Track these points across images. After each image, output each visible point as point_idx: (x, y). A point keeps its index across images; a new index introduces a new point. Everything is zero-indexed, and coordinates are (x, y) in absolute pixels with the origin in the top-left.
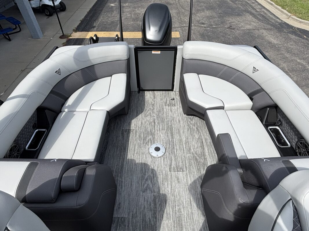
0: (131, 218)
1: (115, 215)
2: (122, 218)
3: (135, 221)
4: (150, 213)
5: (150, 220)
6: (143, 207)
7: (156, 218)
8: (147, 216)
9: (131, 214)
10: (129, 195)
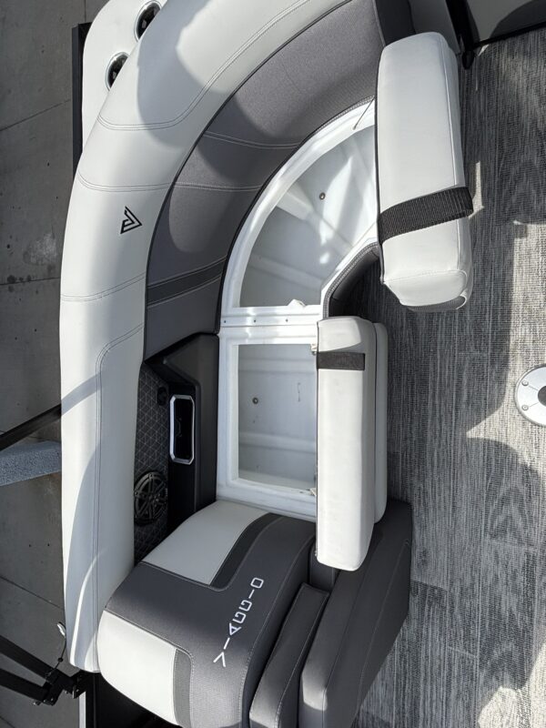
0: (457, 594)
1: (415, 577)
2: (434, 588)
3: (468, 604)
4: (514, 600)
5: (512, 617)
6: (490, 577)
7: (531, 616)
8: (503, 602)
9: (457, 584)
10: (450, 537)
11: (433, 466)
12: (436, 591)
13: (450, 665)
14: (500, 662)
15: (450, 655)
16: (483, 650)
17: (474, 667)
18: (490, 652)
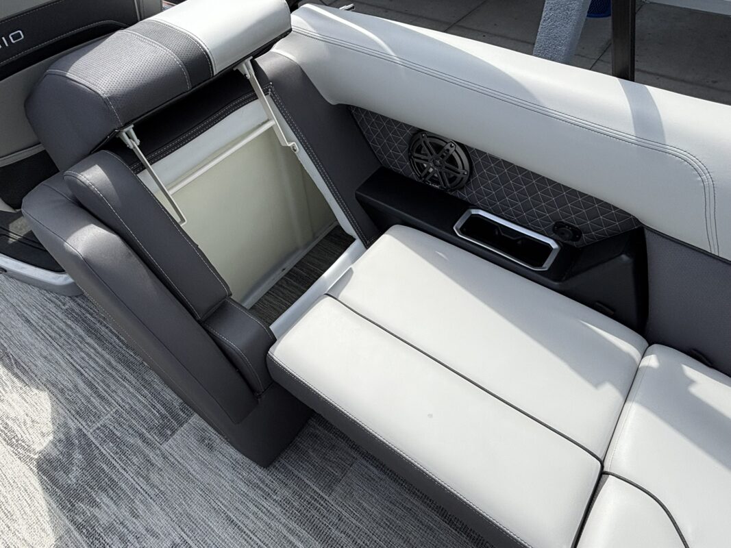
0: (151, 455)
1: (195, 419)
2: (173, 433)
3: (135, 460)
4: (104, 519)
5: (93, 503)
6: (141, 509)
7: (79, 527)
8: (111, 503)
9: (159, 462)
10: (207, 491)
11: (290, 530)
12: (169, 433)
13: (102, 398)
14: (69, 455)
15: (110, 404)
16: (90, 444)
17: (84, 424)
18: (83, 451)
